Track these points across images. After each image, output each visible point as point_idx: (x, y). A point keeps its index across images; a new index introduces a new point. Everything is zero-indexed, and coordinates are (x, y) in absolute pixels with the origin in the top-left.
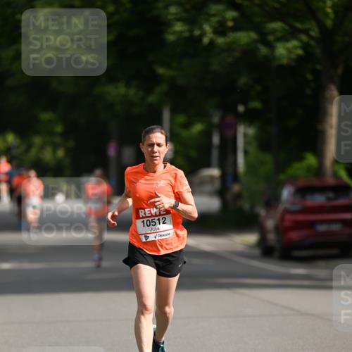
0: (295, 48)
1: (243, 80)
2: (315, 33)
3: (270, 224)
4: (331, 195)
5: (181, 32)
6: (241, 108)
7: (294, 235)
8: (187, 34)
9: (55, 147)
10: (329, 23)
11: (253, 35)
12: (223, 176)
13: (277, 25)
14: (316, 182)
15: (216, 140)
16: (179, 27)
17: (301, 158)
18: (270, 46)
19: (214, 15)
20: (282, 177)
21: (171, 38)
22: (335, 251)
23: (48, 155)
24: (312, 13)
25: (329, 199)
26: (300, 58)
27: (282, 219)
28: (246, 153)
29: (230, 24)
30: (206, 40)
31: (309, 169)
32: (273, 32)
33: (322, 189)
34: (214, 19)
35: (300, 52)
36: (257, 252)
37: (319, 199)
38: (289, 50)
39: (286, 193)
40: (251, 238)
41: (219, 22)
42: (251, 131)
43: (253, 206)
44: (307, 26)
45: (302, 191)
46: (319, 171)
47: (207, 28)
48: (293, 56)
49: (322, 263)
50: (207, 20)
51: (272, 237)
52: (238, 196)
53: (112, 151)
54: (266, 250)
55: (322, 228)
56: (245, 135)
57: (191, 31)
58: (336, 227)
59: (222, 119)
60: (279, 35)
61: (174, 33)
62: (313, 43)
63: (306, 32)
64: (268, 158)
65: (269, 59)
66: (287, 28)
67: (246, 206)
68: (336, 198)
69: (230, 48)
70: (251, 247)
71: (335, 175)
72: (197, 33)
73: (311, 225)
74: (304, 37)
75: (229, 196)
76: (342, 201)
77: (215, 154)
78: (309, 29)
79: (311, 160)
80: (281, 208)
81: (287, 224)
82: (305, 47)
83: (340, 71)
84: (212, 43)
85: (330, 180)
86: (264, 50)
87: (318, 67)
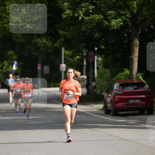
2: (128, 15)
3: (109, 100)
4: (136, 87)
6: (96, 49)
7: (119, 105)
10: (135, 11)
11: (101, 17)
13: (112, 12)
15: (85, 63)
16: (68, 12)
17: (123, 71)
20: (114, 79)
22: (138, 112)
24: (128, 7)
28: (98, 68)
29: (91, 11)
30: (80, 18)
34: (84, 9)
35: (122, 23)
36: (103, 112)
37: (130, 89)
39: (116, 86)
40: (101, 106)
42: (100, 59)
43: (101, 92)
45: (123, 85)
46: (130, 76)
48: (119, 25)
50: (81, 10)
52: (95, 87)
55: (131, 102)
56: (97, 61)
59: (87, 53)
60: (113, 16)
63: (125, 15)
64: (108, 70)
65: (108, 27)
68: (138, 89)
71: (137, 78)
72: (76, 15)
73: (127, 100)
75: (91, 87)
79: (127, 71)
80: (114, 92)
81: (116, 99)
82: (124, 21)
83: (139, 33)
86: (106, 23)
87: (130, 31)
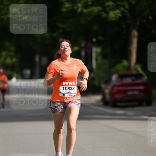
0: (118, 13)
1: (95, 28)
2: (127, 7)
3: (107, 91)
4: (134, 78)
5: (69, 7)
6: (94, 40)
7: (118, 96)
8: (71, 8)
9: (12, 58)
10: (133, 2)
11: (100, 8)
13: (110, 3)
15: (83, 54)
16: (67, 5)
17: (121, 62)
18: (107, 13)
20: (112, 70)
21: (64, 10)
22: (136, 103)
23: (8, 61)
25: (133, 80)
26: (120, 18)
27: (112, 89)
28: (96, 60)
29: (90, 3)
30: (79, 11)
31: (124, 67)
32: (109, 6)
33: (130, 76)
34: (83, 2)
35: (120, 15)
36: (101, 103)
37: (128, 80)
38: (115, 15)
39: (114, 77)
40: (99, 98)
41: (85, 3)
42: (99, 50)
44: (124, 3)
45: (121, 77)
46: (129, 68)
47: (79, 5)
48: (117, 17)
49: (130, 109)
50: (80, 2)
51: (108, 97)
52: (93, 79)
53: (37, 59)
54: (105, 103)
55: (130, 93)
56: (96, 52)
57: (73, 7)
58: (136, 93)
59: (86, 45)
60: (111, 8)
61: (66, 8)
62: (126, 11)
63: (123, 6)
64: (106, 62)
65: (106, 19)
66: (115, 4)
67: (96, 83)
68: (136, 80)
69: (90, 14)
70: (98, 101)
71: (136, 69)
72: (76, 8)
73: (125, 91)
74: (122, 9)
76: (139, 81)
78: (124, 5)
79: (125, 63)
80: (112, 84)
81: (115, 91)
82: (123, 13)
83: (138, 23)
84: (82, 12)
85: (134, 72)
86: (104, 15)
87: (129, 22)
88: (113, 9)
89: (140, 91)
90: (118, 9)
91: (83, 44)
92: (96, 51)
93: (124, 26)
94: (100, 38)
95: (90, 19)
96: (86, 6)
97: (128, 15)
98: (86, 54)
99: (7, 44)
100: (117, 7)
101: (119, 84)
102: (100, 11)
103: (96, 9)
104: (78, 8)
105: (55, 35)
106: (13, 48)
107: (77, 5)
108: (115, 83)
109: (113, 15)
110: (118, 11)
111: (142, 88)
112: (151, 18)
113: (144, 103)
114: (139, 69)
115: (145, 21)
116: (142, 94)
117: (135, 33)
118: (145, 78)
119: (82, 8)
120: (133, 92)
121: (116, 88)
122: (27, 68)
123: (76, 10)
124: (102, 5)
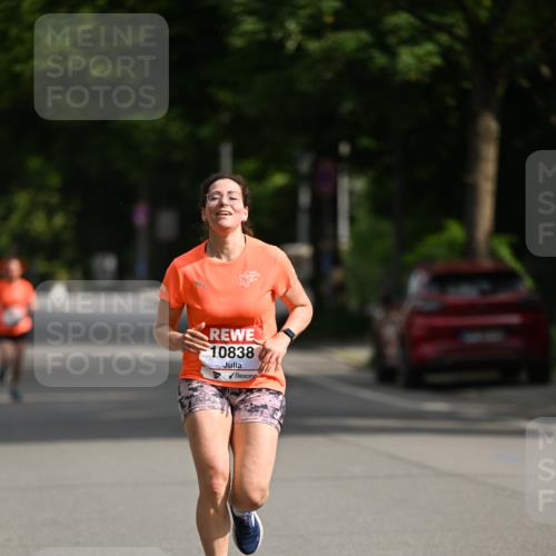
0: (430, 54)
1: (347, 106)
2: (461, 31)
3: (390, 332)
4: (486, 286)
5: (254, 33)
6: (344, 149)
7: (429, 350)
8: (262, 37)
9: (50, 212)
10: (483, 15)
11: (364, 36)
12: (317, 258)
13: (401, 19)
14: (463, 266)
15: (305, 198)
16: (249, 25)
17: (439, 228)
18: (391, 52)
19: (303, 7)
20: (410, 258)
21: (237, 42)
22: (492, 375)
23: (39, 224)
25: (483, 293)
26: (436, 71)
27: (409, 324)
28: (352, 220)
29: (329, 19)
30: (291, 45)
31: (451, 245)
32: (395, 30)
33: (472, 277)
34: (303, 13)
35: (437, 61)
36: (370, 376)
37: (466, 293)
38: (420, 59)
39: (416, 283)
40: (360, 355)
41: (311, 16)
42: (360, 184)
43: (364, 303)
44: (449, 19)
45: (441, 280)
46: (467, 249)
47: (292, 26)
48: (426, 68)
49: (472, 394)
50: (293, 15)
51: (393, 352)
52: (340, 288)
53: (140, 218)
54: (384, 373)
55: (472, 338)
56: (351, 193)
57: (268, 31)
58: (494, 337)
59: (315, 165)
60: (405, 34)
61: (244, 34)
62: (458, 47)
63: (448, 29)
64: (386, 226)
65: (387, 74)
66: (417, 23)
67: (353, 303)
68: (494, 291)
69: (328, 57)
70: (359, 368)
71: (493, 254)
72: (278, 35)
73: (455, 333)
74: (444, 38)
75: (326, 289)
76: (503, 296)
77: (303, 222)
78: (452, 26)
79: (455, 231)
80: (408, 306)
81: (417, 332)
82: (446, 53)
83: (500, 90)
84: (300, 48)
85: (486, 263)
86: (380, 59)
87: (466, 85)
88: (412, 41)
89: (509, 330)
90: (430, 39)
91: (305, 165)
92: (350, 188)
93: (451, 102)
94: (366, 142)
95: (328, 75)
96: (314, 29)
97: (466, 61)
98: (315, 198)
99: (35, 163)
100: (425, 32)
101: (432, 306)
102: (365, 47)
103: (350, 40)
104: (287, 36)
105: (206, 131)
106: (54, 180)
107: (282, 26)
108: (420, 304)
109: (413, 60)
110: (429, 47)
111: (514, 319)
112: (545, 70)
113: (523, 376)
114: (505, 253)
115: (524, 83)
116: (516, 343)
117: (490, 124)
118: (527, 284)
119: (300, 38)
120: (485, 336)
121: (420, 322)
122: (107, 248)
123: (281, 44)
124: (373, 25)
